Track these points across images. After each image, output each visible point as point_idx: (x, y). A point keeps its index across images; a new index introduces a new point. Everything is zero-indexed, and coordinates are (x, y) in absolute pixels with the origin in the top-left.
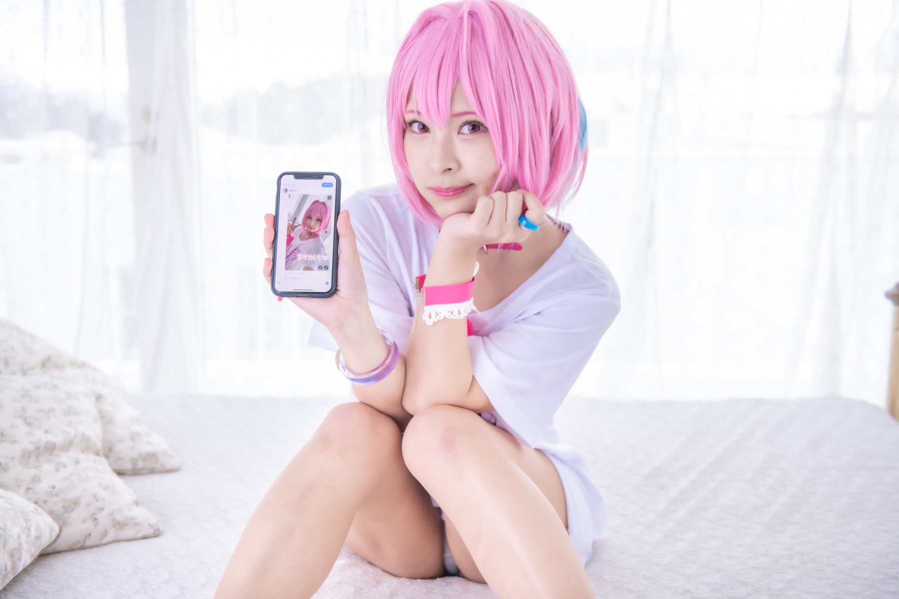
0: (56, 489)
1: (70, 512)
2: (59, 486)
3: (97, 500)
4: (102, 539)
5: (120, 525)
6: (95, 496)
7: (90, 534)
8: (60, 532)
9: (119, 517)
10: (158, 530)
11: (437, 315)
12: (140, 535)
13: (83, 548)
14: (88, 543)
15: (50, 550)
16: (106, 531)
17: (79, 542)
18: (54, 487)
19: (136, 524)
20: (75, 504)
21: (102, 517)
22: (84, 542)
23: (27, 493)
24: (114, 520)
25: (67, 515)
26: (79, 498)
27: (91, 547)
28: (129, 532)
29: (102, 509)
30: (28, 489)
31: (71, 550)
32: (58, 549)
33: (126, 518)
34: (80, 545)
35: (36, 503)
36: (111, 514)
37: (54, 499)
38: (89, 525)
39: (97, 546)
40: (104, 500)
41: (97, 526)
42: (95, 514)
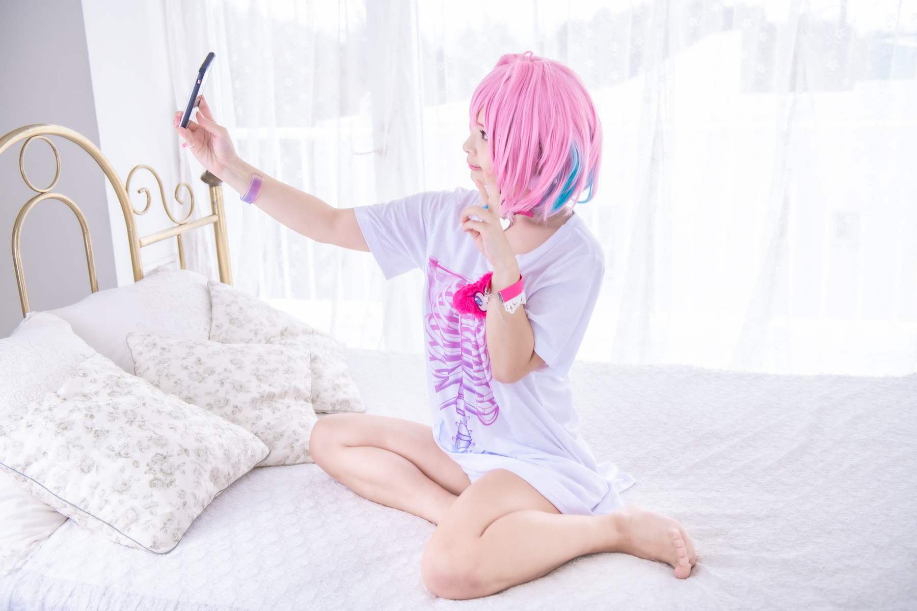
0: (270, 425)
2: (272, 423)
3: (295, 435)
4: (296, 461)
6: (294, 432)
7: (288, 457)
8: (270, 453)
11: (515, 305)
13: (284, 465)
14: (287, 462)
15: (263, 464)
16: (299, 455)
17: (282, 460)
18: (269, 424)
20: (281, 435)
21: (296, 445)
22: (285, 461)
23: (252, 426)
24: (304, 449)
25: (276, 442)
26: (284, 432)
27: (289, 465)
29: (298, 440)
30: (253, 424)
31: (277, 466)
32: (269, 464)
34: (282, 463)
35: (256, 434)
36: (303, 445)
37: (269, 431)
38: (288, 450)
39: (294, 465)
40: (298, 434)
41: (292, 451)
42: (293, 443)
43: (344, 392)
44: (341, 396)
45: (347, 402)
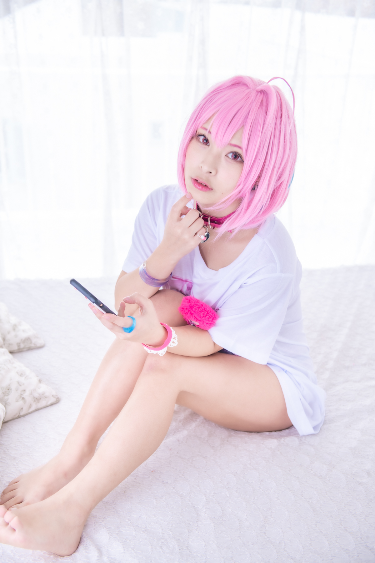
1: (7, 395)
3: (20, 386)
4: (29, 410)
5: (37, 400)
6: (18, 382)
7: (22, 408)
9: (36, 395)
10: (58, 398)
12: (49, 403)
13: (19, 417)
14: (22, 414)
16: (31, 405)
17: (17, 414)
19: (46, 397)
20: (8, 390)
21: (26, 395)
22: (20, 413)
24: (34, 398)
25: (6, 397)
26: (9, 385)
27: (24, 416)
28: (43, 403)
29: (25, 390)
31: (13, 419)
33: (39, 394)
34: (17, 416)
36: (31, 394)
38: (21, 402)
39: (26, 415)
40: (24, 384)
41: (25, 402)
42: (22, 395)
43: (24, 331)
44: (24, 335)
45: (28, 339)
